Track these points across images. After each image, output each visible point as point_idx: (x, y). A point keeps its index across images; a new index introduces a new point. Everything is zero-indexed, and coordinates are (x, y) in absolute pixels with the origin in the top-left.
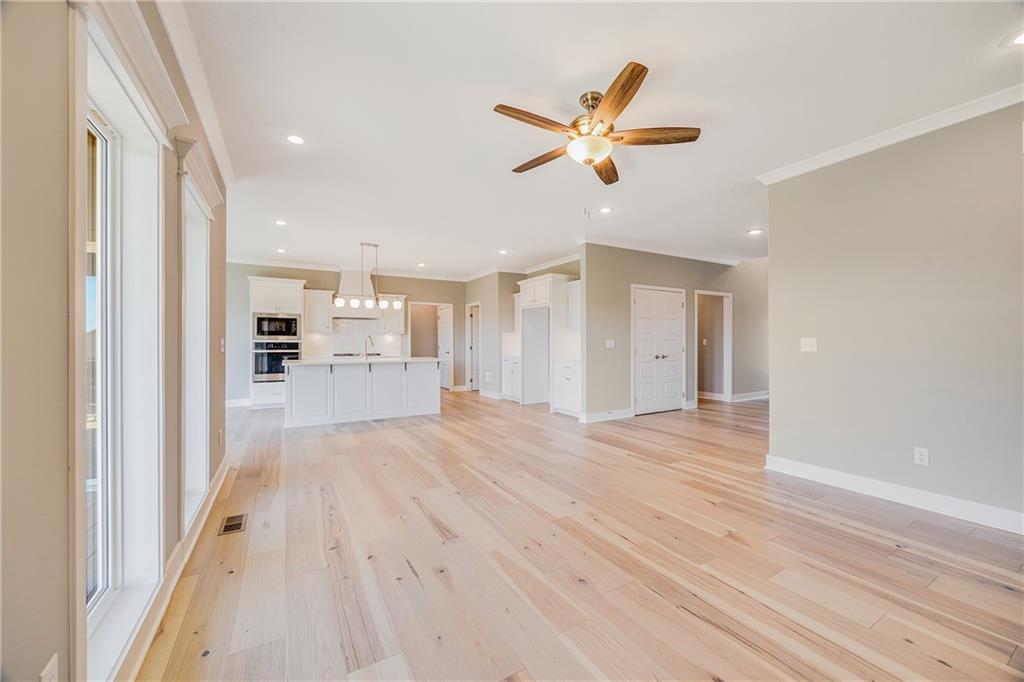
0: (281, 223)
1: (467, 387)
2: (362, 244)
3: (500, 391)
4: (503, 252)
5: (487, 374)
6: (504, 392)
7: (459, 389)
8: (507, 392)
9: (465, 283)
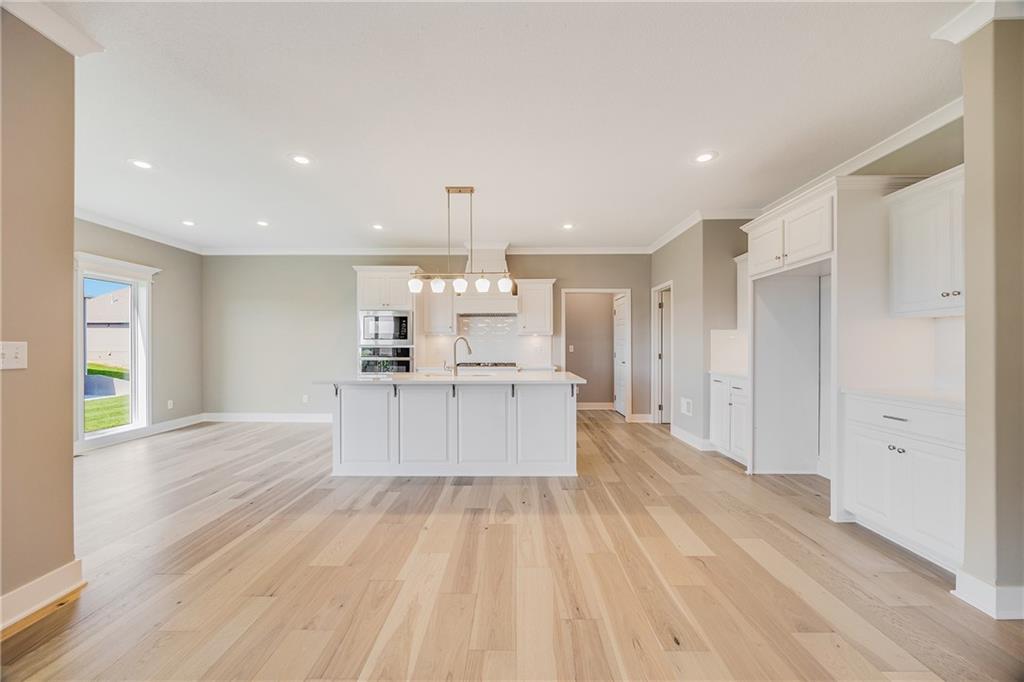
0: (302, 160)
1: (653, 418)
2: (449, 190)
3: (707, 436)
4: (704, 158)
5: (684, 401)
6: (713, 439)
7: (639, 419)
8: (718, 442)
9: (651, 255)
